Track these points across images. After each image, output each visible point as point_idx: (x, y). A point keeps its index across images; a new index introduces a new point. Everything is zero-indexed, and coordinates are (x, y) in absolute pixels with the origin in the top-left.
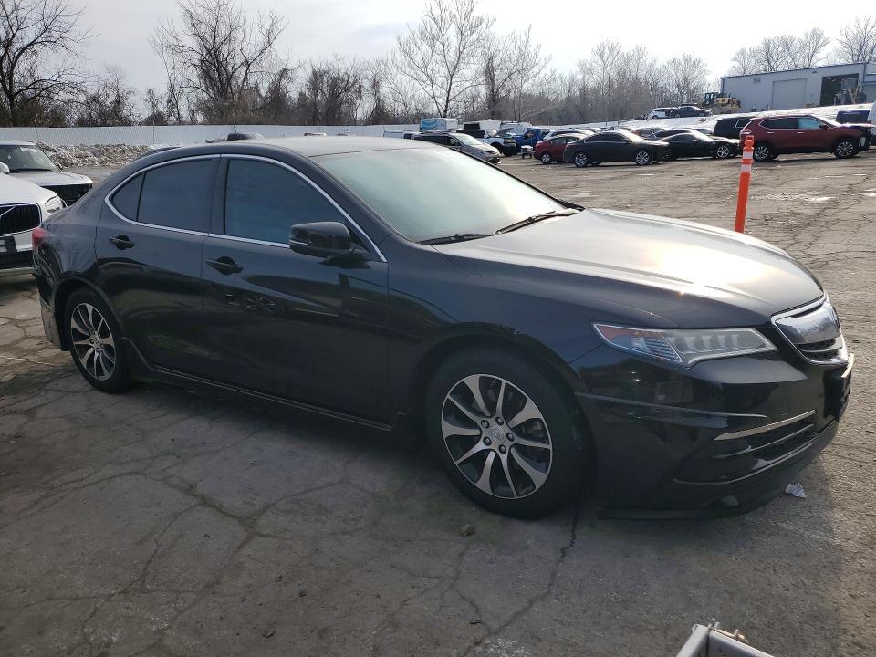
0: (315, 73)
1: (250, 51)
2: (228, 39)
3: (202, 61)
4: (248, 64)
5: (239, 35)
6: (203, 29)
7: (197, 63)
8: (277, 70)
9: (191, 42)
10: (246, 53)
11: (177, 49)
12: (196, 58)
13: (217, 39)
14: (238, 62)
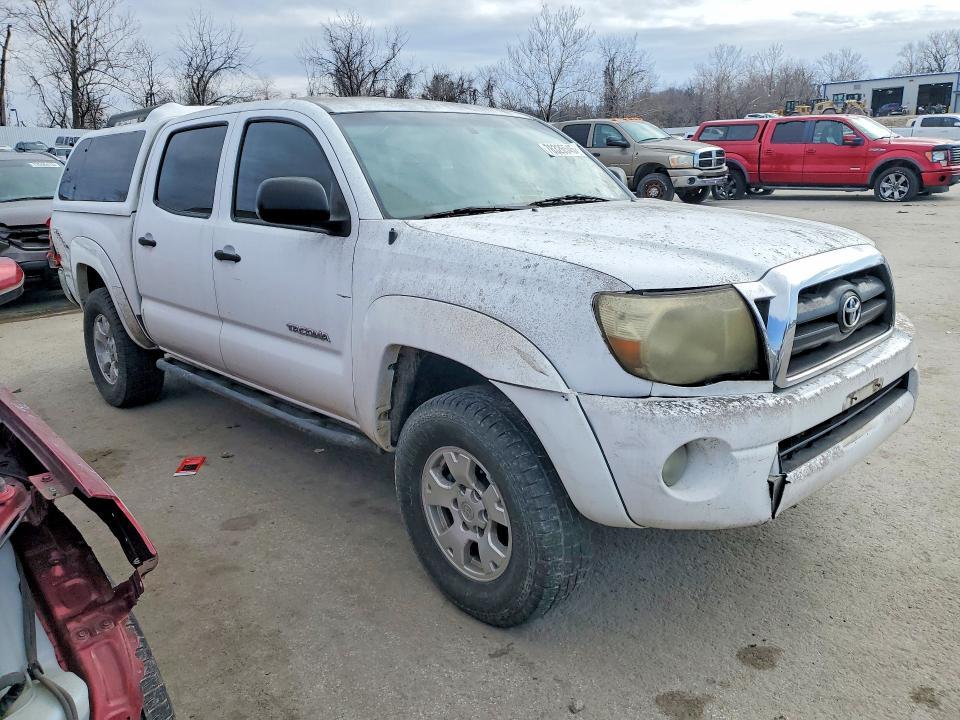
0: (436, 78)
1: (378, 63)
2: (359, 54)
3: (338, 70)
4: (375, 72)
5: (368, 49)
6: (339, 44)
7: (334, 73)
8: (403, 74)
9: (329, 55)
10: (374, 63)
11: (319, 61)
12: (332, 68)
13: (351, 53)
14: (367, 70)
